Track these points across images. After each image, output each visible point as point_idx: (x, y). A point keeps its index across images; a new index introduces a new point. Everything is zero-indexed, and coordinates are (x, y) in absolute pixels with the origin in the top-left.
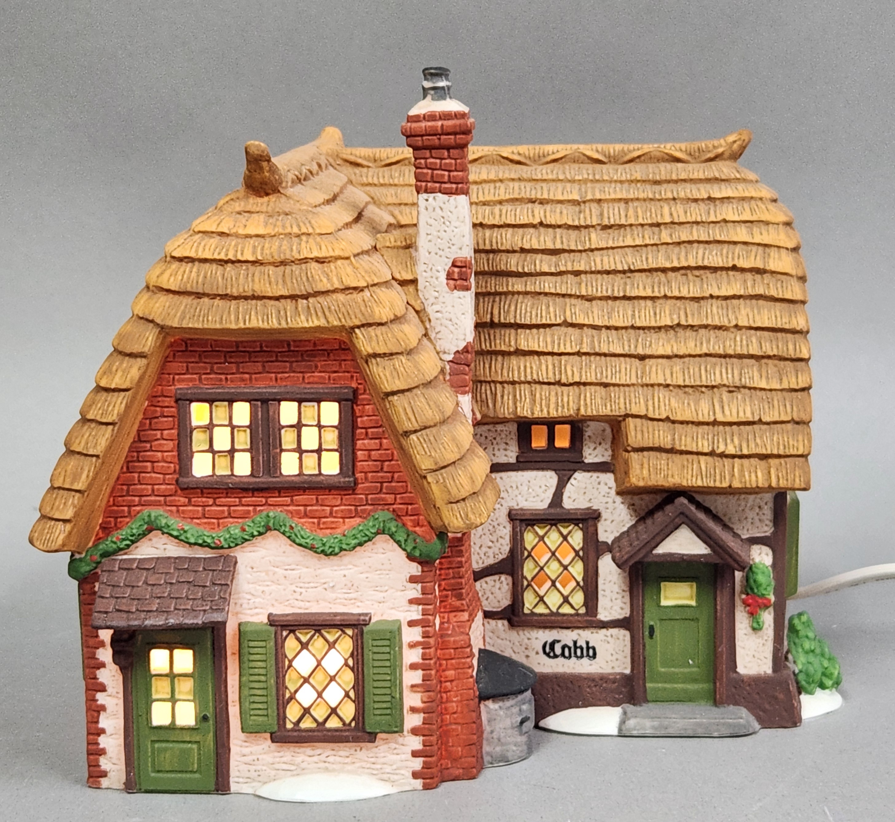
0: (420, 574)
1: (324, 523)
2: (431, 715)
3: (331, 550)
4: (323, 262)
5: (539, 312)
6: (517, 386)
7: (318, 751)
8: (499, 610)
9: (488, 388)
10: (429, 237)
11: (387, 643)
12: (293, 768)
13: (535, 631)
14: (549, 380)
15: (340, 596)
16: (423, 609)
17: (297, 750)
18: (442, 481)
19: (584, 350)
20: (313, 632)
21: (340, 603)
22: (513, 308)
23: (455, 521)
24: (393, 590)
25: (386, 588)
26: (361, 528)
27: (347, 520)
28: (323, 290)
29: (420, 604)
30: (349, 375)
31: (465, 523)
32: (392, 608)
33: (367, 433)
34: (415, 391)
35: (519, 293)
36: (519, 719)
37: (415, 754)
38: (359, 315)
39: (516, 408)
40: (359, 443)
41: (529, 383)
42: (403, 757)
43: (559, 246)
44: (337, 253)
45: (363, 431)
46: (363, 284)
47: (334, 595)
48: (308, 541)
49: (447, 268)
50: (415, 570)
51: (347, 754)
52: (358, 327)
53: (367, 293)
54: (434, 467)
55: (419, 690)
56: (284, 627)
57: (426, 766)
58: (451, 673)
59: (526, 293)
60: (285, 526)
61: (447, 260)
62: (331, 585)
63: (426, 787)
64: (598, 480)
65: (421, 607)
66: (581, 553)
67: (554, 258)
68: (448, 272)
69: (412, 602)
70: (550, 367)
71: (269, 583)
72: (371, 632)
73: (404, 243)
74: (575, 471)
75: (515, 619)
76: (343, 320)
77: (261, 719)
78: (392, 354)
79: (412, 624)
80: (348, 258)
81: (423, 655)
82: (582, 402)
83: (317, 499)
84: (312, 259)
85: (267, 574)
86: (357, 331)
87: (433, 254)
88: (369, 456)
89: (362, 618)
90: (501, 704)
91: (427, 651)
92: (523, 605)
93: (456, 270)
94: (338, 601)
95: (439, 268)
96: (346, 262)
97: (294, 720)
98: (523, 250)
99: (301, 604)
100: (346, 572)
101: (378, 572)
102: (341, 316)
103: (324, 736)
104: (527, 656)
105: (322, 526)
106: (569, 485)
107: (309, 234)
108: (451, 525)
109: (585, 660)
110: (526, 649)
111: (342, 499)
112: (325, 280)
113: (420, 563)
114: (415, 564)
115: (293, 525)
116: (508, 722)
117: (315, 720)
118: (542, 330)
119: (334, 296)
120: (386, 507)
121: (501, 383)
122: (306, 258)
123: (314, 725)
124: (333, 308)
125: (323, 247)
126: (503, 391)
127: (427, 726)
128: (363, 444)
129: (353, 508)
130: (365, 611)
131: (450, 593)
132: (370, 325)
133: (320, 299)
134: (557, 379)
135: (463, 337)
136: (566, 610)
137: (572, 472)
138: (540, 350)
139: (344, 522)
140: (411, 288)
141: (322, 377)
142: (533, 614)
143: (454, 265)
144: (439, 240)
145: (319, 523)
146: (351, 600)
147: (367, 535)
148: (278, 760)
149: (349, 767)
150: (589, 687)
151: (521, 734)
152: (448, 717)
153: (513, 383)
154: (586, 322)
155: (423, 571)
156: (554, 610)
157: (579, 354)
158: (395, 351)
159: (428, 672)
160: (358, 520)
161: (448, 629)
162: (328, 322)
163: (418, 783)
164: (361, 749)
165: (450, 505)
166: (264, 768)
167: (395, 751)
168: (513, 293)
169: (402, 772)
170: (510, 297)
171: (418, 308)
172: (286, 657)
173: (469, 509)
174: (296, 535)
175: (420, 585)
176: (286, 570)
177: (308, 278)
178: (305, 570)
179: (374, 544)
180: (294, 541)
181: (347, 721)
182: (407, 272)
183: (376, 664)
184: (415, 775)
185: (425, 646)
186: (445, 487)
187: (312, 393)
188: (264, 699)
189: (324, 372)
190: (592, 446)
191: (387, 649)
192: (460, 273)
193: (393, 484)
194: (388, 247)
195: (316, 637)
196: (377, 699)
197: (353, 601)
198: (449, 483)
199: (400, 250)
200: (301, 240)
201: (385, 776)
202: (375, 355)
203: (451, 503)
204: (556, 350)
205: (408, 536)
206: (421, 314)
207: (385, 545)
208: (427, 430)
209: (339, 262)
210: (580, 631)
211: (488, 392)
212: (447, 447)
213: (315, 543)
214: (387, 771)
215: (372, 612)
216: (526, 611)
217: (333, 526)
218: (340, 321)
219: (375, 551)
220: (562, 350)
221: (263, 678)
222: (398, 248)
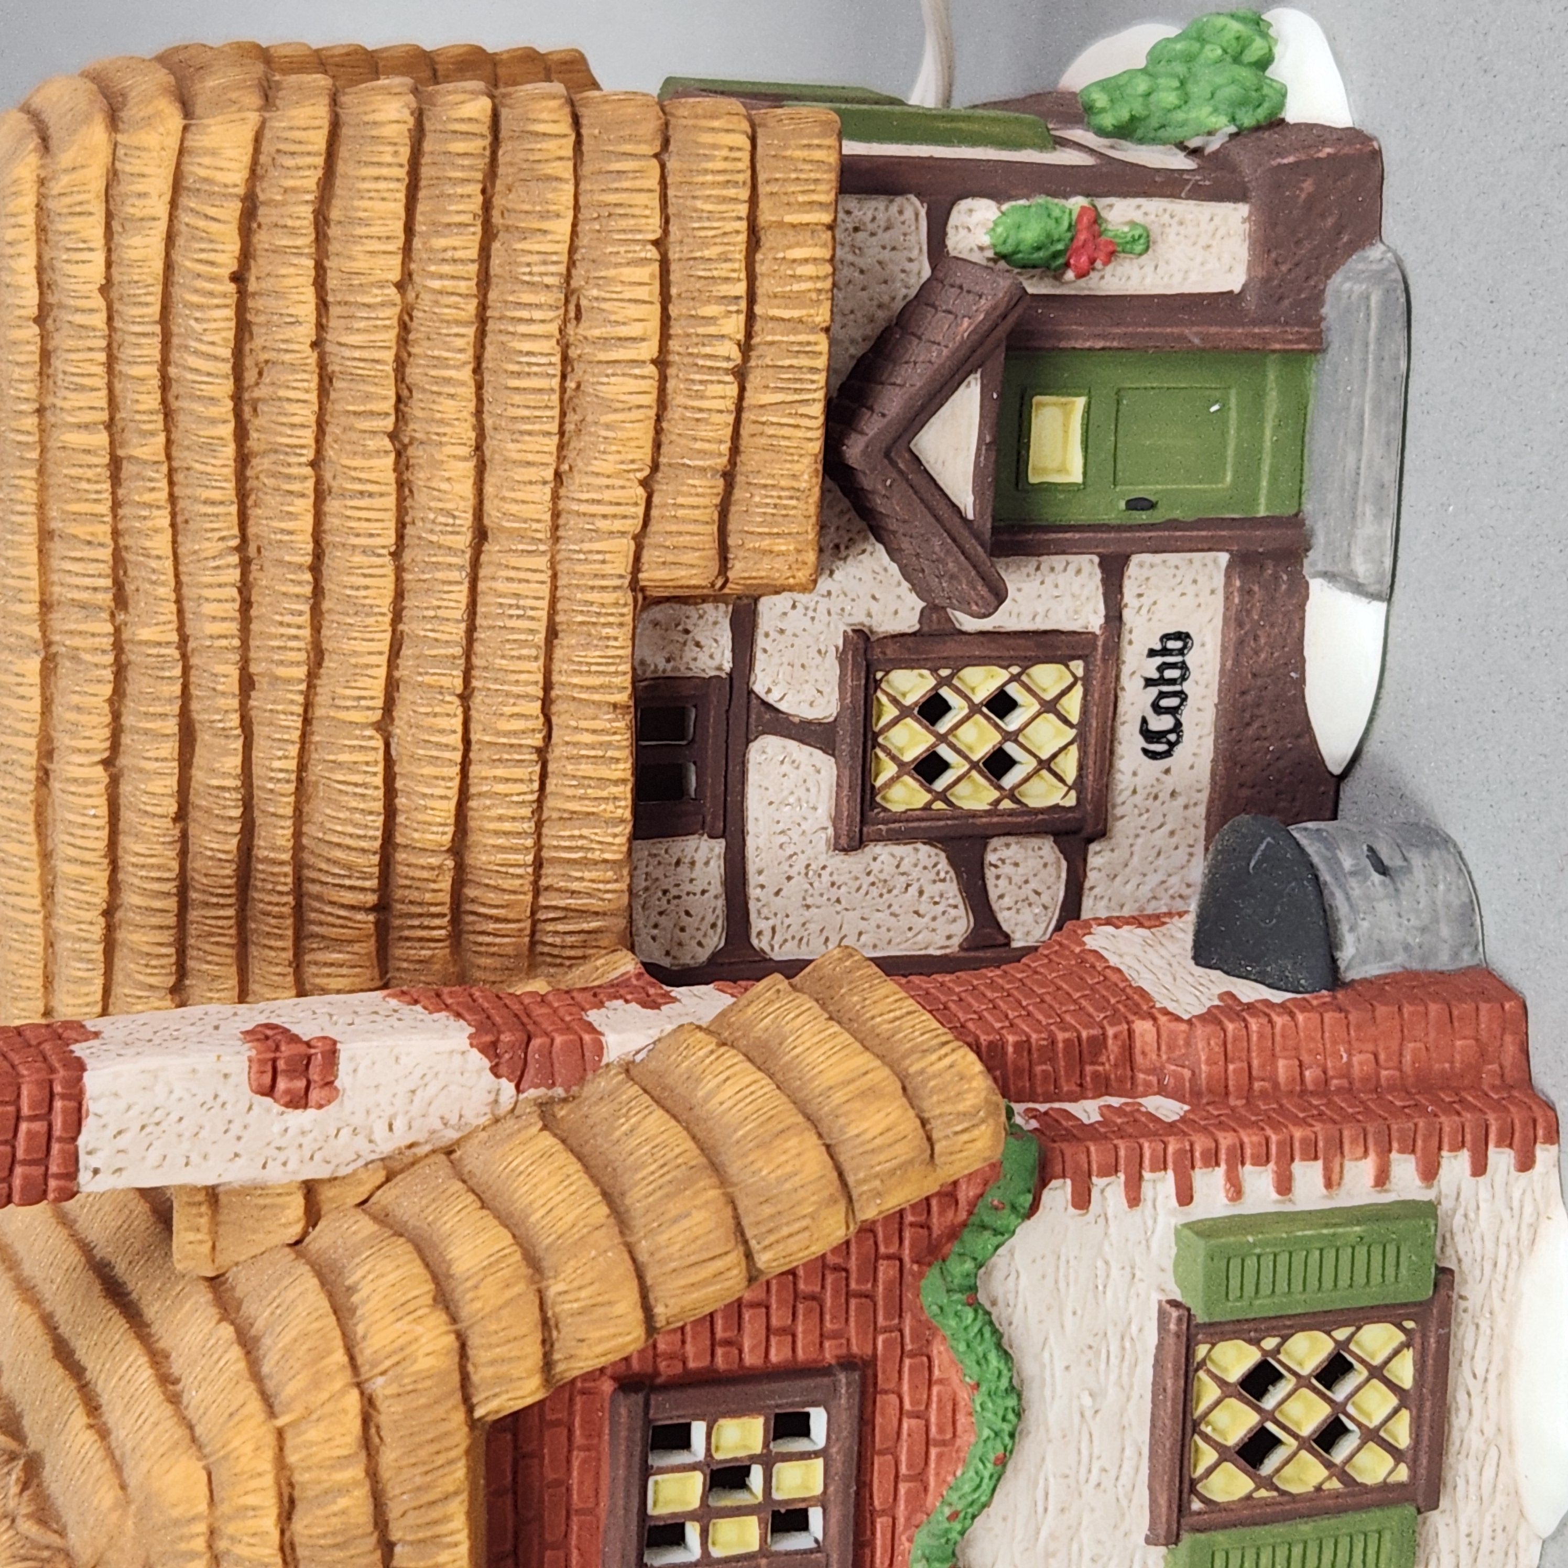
0: (1069, 1182)
1: (941, 1430)
2: (1395, 1134)
3: (1011, 1416)
4: (292, 1501)
5: (350, 789)
6: (545, 854)
7: (1461, 1397)
8: (1064, 864)
9: (550, 927)
10: (195, 1158)
11: (1235, 1264)
12: (1493, 1452)
13: (1118, 776)
14: (536, 777)
15: (1113, 1377)
16: (1153, 1170)
17: (1453, 1449)
18: (877, 1183)
19: (458, 683)
20: (1197, 1438)
21: (1131, 1374)
22: (339, 854)
23: (979, 1145)
24: (1107, 1248)
25: (1100, 1263)
26: (962, 1347)
27: (936, 1373)
28: (368, 1508)
29: (1141, 1177)
30: (579, 1400)
31: (983, 1121)
32: (1148, 1247)
33: (728, 1343)
34: (643, 1257)
35: (298, 834)
36: (1376, 877)
37: (1479, 1168)
38: (440, 1411)
39: (605, 861)
40: (751, 1359)
41: (539, 825)
42: (1484, 1194)
43: (171, 726)
44: (266, 1463)
45: (719, 1351)
46: (353, 1399)
47: (1112, 1391)
48: (986, 1474)
49: (277, 1108)
50: (1059, 1192)
51: (1472, 1328)
52: (470, 1409)
53: (378, 1386)
54: (842, 1205)
55: (1337, 1169)
56: (1182, 1508)
57: (1507, 1139)
58: (1284, 1070)
59: (299, 816)
60: (947, 1531)
61: (256, 1109)
62: (1087, 1401)
63: (1553, 1136)
64: (773, 634)
65: (1147, 1175)
66: (944, 673)
67: (204, 737)
68: (287, 1105)
69: (1134, 1200)
70: (500, 772)
71: (1075, 1547)
72: (1209, 1304)
73: (204, 1209)
74: (750, 692)
75: (1089, 830)
76: (453, 1454)
77: (1387, 1545)
78: (545, 1322)
79: (1185, 1196)
80: (280, 1434)
81: (1257, 1162)
82: (596, 697)
83: (882, 1453)
84: (282, 1532)
85: (1053, 1555)
86: (479, 1413)
87: (238, 1147)
88: (782, 1331)
89: (1173, 1327)
90: (1344, 928)
91: (1248, 1152)
92: (1056, 807)
93: (282, 1084)
94: (1125, 1379)
95: (277, 1128)
96: (289, 1443)
97: (1389, 1461)
98: (181, 816)
99: (1127, 1467)
100: (1059, 1365)
101: (1062, 1285)
102: (440, 1460)
103: (1432, 1392)
104: (1173, 794)
105: (949, 1436)
106: (783, 706)
107: (212, 1532)
108: (987, 1154)
109: (1191, 659)
110: (1156, 797)
111: (886, 1392)
112: (343, 1502)
113: (1043, 1183)
114: (1047, 1195)
115: (947, 1511)
116: (1384, 907)
117: (1396, 1411)
118: (399, 784)
119: (386, 1473)
120: (908, 1278)
121: (537, 892)
122: (282, 1549)
123: (1405, 1415)
124: (418, 1481)
125: (250, 1500)
126: (559, 890)
127: (1419, 1143)
128: (752, 1350)
129: (907, 1362)
130: (1155, 1315)
131: (1089, 1069)
132: (465, 1379)
133: (394, 1511)
134: (534, 757)
135: (457, 1058)
136: (1072, 706)
137: (754, 701)
138: (454, 794)
139: (941, 1381)
140: (326, 1194)
141: (581, 1467)
142: (1079, 785)
143: (270, 1091)
144: (203, 1134)
145: (943, 1443)
146: (1123, 1348)
147: (981, 1331)
148: (1473, 1490)
149: (1501, 1320)
150: (1256, 653)
151: (1407, 869)
152: (1384, 1073)
153: (538, 864)
154: (382, 672)
155: (1064, 1177)
156: (1071, 733)
157: (465, 697)
158: (537, 1315)
159: (1297, 1145)
160: (937, 1349)
161: (1179, 1078)
162: (456, 1493)
163: (1544, 1154)
164: (1461, 1297)
165: (938, 1160)
166: (1488, 1519)
167: (1472, 1215)
168: (298, 848)
169: (1516, 1195)
170: (307, 857)
171: (381, 1176)
172: (1249, 1497)
173: (948, 1108)
174: (971, 1504)
175: (1094, 1179)
176: (1046, 1510)
177: (336, 1546)
178: (1049, 1465)
179: (994, 1303)
180: (985, 1505)
181: (1402, 1337)
182: (283, 1207)
183: (1282, 1286)
184: (1526, 1163)
185: (1237, 1158)
186: (892, 1172)
187: (628, 1495)
188: (1344, 1543)
189: (569, 1462)
190: (690, 652)
191: (1251, 1263)
192: (291, 1073)
193: (853, 1265)
194: (214, 1247)
195: (1208, 1430)
196: (1360, 1279)
197: (1128, 1345)
198: (883, 1163)
199: (221, 1218)
200: (228, 1552)
201: (1525, 1235)
202: (548, 1365)
203: (932, 1155)
204: (457, 756)
205: (984, 1227)
206: (397, 1165)
207: (998, 1275)
208: (745, 1222)
209: (292, 1458)
210: (1126, 670)
211: (561, 927)
212: (788, 1169)
213: (992, 1457)
214: (1513, 1231)
215: (1156, 1297)
216: (1071, 801)
217: (949, 1408)
218: (451, 1462)
219: (1011, 1297)
220: (456, 739)
221: (1297, 1551)
222: (215, 1223)
